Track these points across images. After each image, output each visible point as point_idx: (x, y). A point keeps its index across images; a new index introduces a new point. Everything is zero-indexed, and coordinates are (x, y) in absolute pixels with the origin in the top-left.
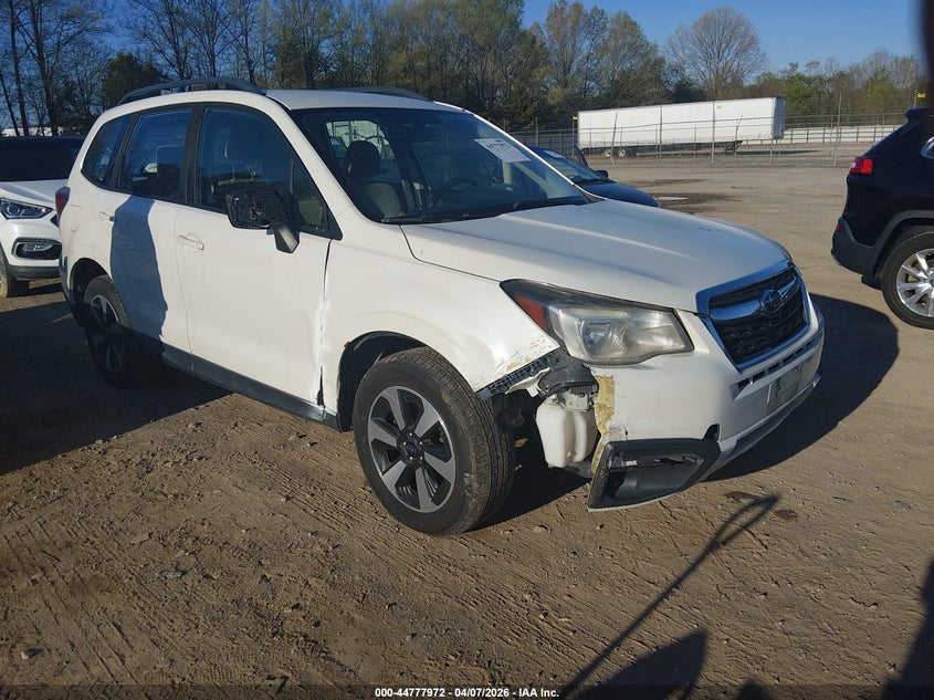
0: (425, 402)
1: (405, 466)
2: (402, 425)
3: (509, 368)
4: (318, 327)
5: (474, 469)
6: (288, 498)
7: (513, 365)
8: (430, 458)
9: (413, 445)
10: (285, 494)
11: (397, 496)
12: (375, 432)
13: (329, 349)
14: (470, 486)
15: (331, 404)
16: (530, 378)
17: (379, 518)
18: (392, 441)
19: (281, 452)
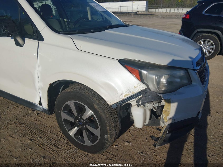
0: (86, 107)
1: (78, 129)
2: (76, 114)
3: (125, 96)
4: (36, 77)
5: (109, 133)
6: (31, 140)
7: (127, 95)
8: (88, 127)
9: (81, 122)
10: (30, 138)
11: (75, 139)
12: (64, 116)
13: (42, 86)
14: (107, 139)
15: (45, 105)
16: (133, 100)
17: (68, 146)
18: (72, 120)
19: (27, 118)
